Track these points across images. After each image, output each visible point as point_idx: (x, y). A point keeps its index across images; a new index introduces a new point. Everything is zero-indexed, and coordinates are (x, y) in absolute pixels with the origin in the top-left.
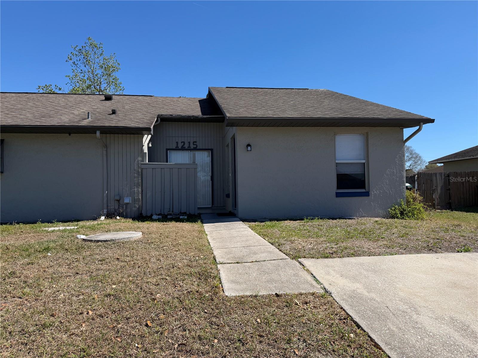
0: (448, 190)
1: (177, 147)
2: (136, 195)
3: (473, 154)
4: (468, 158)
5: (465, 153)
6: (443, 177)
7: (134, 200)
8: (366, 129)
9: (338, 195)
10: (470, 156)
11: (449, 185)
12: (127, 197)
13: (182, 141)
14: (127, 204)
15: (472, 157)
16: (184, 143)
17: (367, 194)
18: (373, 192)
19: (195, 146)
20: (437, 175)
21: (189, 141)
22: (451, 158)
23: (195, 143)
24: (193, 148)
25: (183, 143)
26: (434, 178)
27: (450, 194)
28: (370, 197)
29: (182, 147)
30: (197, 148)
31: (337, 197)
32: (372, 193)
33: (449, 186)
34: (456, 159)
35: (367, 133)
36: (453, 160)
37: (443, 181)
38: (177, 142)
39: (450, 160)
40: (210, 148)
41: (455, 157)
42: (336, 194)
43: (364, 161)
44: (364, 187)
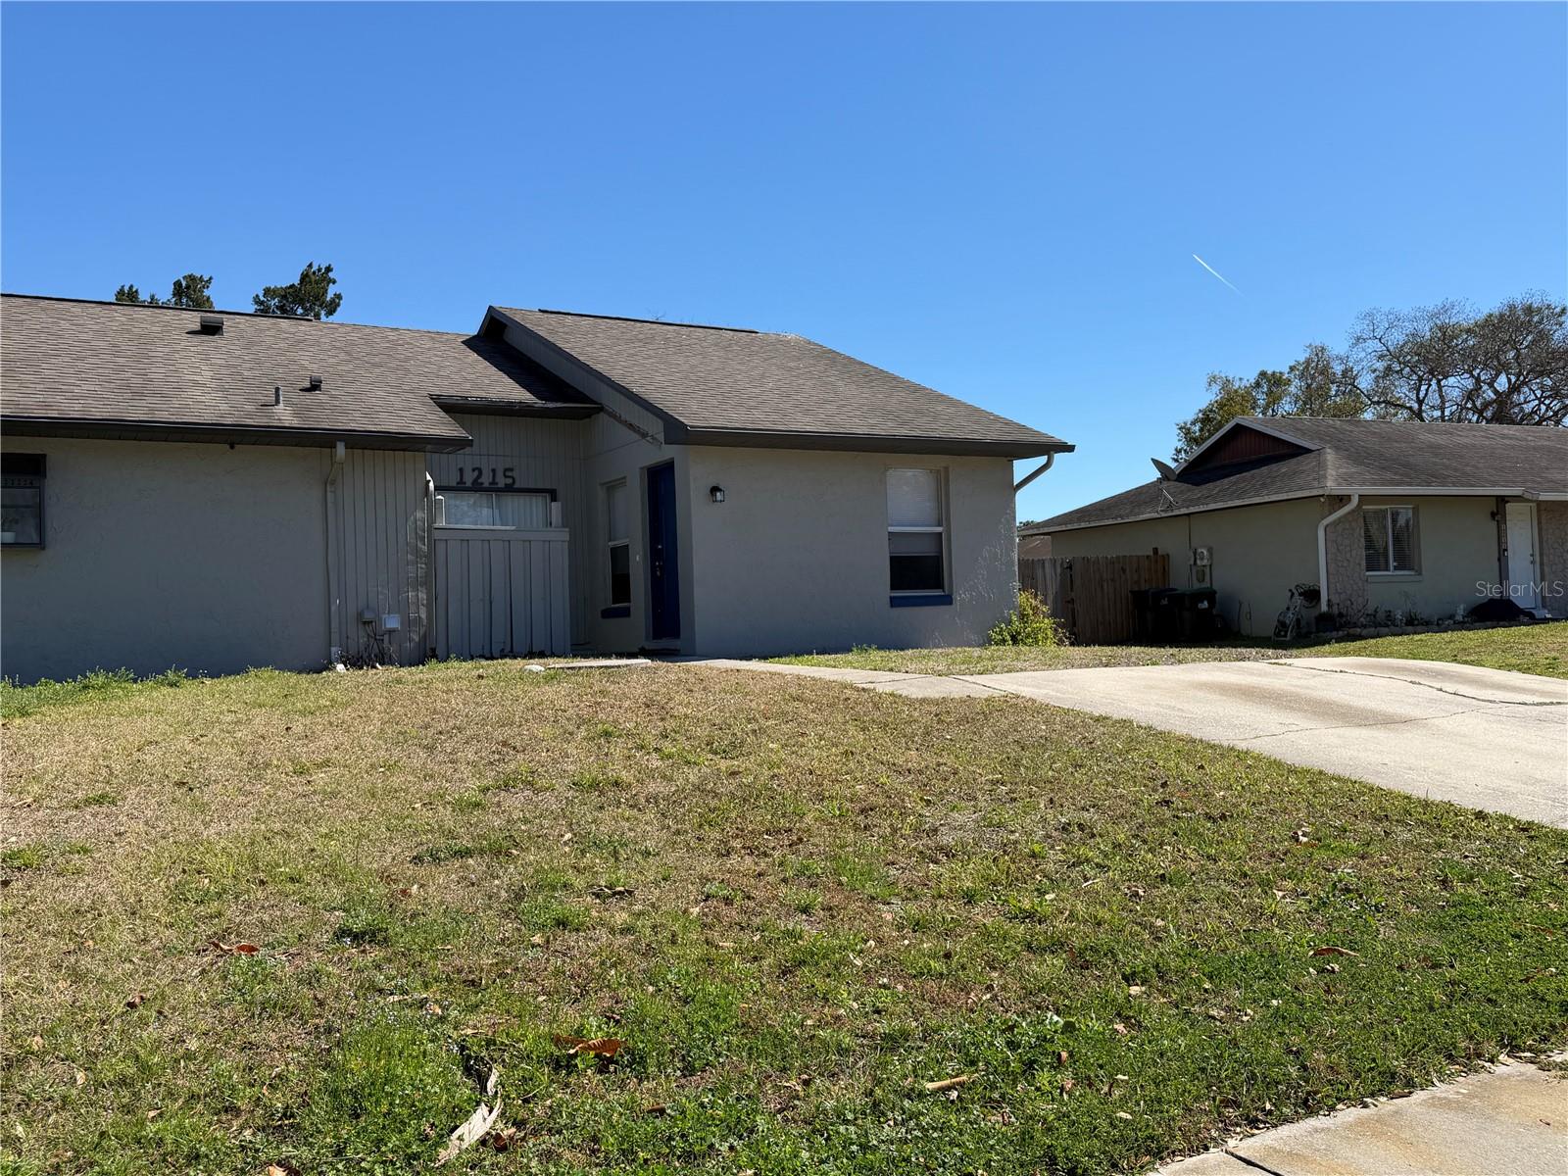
0: (1069, 602)
1: (461, 482)
2: (413, 608)
3: (1122, 512)
4: (1110, 522)
5: (1101, 510)
6: (1059, 570)
7: (408, 623)
8: (941, 461)
9: (895, 602)
10: (1116, 518)
11: (1072, 590)
12: (389, 613)
13: (475, 466)
14: (391, 632)
15: (1119, 521)
16: (480, 470)
17: (947, 600)
18: (961, 595)
19: (509, 481)
20: (1047, 565)
21: (494, 467)
22: (1071, 522)
23: (509, 474)
24: (503, 486)
25: (476, 473)
26: (1039, 572)
27: (1073, 610)
28: (953, 606)
29: (475, 481)
30: (516, 486)
31: (892, 606)
32: (957, 597)
33: (1073, 594)
34: (1083, 525)
35: (946, 469)
36: (1076, 526)
37: (1059, 578)
38: (461, 470)
39: (1070, 527)
40: (549, 487)
41: (1079, 520)
42: (891, 601)
43: (939, 529)
44: (939, 585)
